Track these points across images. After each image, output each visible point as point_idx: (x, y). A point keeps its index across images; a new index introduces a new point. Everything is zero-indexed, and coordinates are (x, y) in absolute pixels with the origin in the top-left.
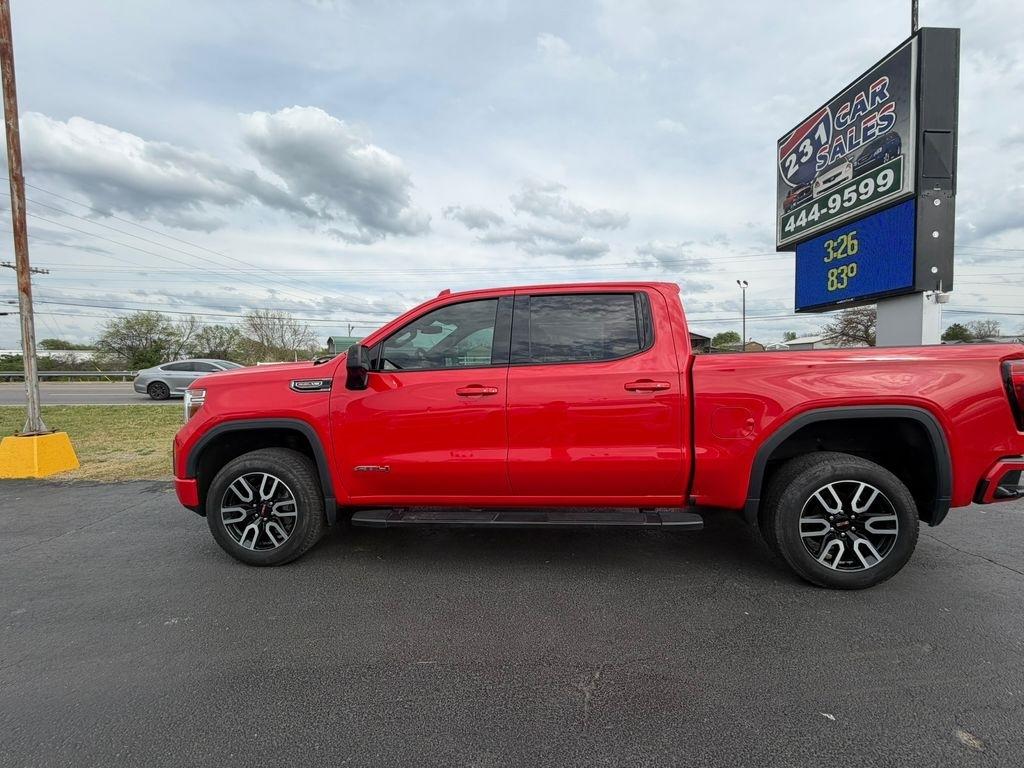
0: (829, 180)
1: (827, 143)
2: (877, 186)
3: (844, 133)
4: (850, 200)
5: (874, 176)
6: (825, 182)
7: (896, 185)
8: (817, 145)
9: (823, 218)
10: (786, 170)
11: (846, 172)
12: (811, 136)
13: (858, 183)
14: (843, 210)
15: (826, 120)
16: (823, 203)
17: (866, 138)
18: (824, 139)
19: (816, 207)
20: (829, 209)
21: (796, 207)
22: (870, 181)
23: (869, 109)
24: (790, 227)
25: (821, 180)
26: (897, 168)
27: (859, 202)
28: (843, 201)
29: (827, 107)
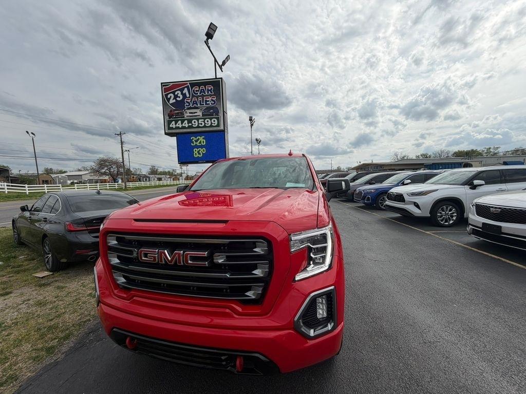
0: (192, 113)
1: (189, 97)
2: (212, 123)
3: (197, 97)
4: (201, 124)
5: (211, 119)
6: (190, 113)
7: (218, 125)
8: (184, 95)
9: (189, 127)
11: (199, 113)
12: (182, 90)
13: (205, 119)
14: (198, 127)
15: (188, 87)
16: (190, 121)
17: (206, 104)
18: (188, 95)
19: (186, 122)
20: (192, 124)
21: (174, 118)
22: (209, 120)
23: (206, 94)
24: (173, 125)
25: (188, 111)
26: (218, 119)
27: (205, 126)
28: (198, 124)
29: (188, 82)
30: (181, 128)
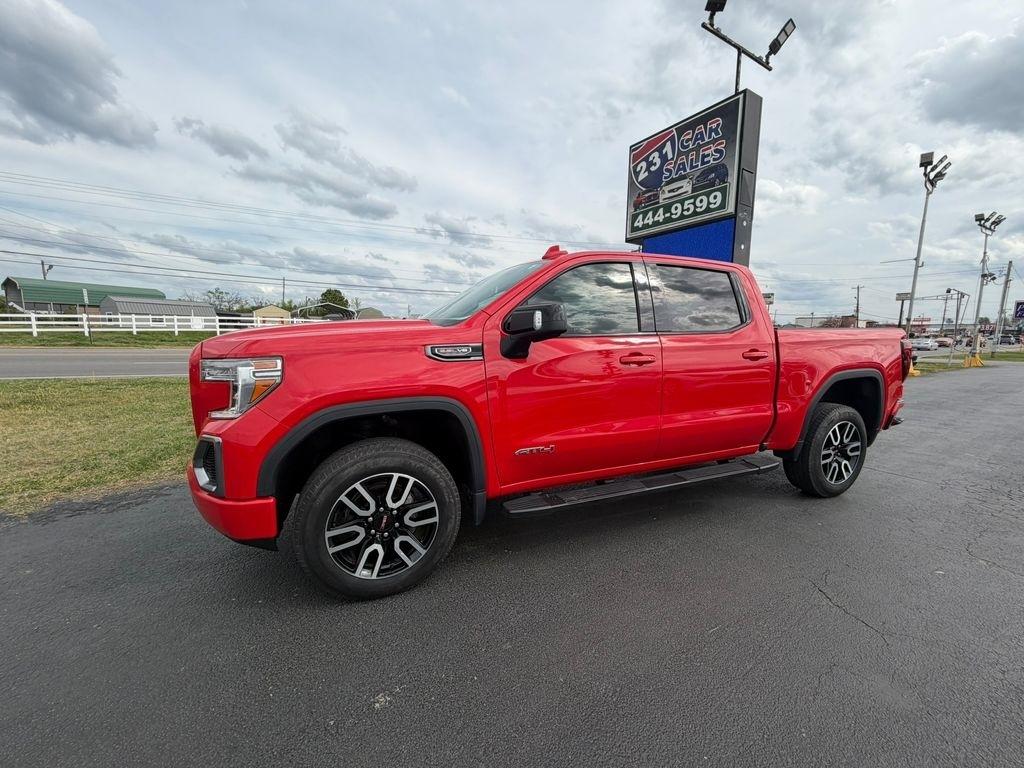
0: (672, 191)
1: (672, 159)
2: (709, 203)
3: (687, 154)
4: (688, 209)
5: (708, 195)
6: (669, 192)
7: (723, 206)
8: (664, 158)
9: (667, 220)
10: (637, 174)
11: (686, 186)
12: (660, 150)
13: (695, 197)
14: (682, 217)
15: (672, 140)
16: (667, 208)
17: (703, 163)
18: (670, 156)
19: (661, 211)
20: (672, 214)
21: (644, 208)
22: (704, 198)
23: (707, 140)
24: (639, 223)
25: (666, 189)
26: (724, 191)
27: (695, 213)
28: (683, 210)
29: (673, 129)
30: (651, 226)
